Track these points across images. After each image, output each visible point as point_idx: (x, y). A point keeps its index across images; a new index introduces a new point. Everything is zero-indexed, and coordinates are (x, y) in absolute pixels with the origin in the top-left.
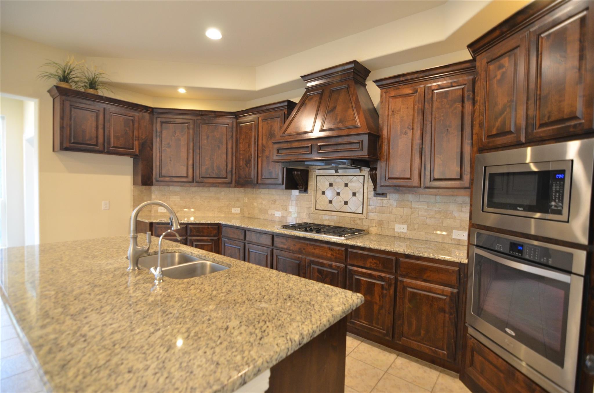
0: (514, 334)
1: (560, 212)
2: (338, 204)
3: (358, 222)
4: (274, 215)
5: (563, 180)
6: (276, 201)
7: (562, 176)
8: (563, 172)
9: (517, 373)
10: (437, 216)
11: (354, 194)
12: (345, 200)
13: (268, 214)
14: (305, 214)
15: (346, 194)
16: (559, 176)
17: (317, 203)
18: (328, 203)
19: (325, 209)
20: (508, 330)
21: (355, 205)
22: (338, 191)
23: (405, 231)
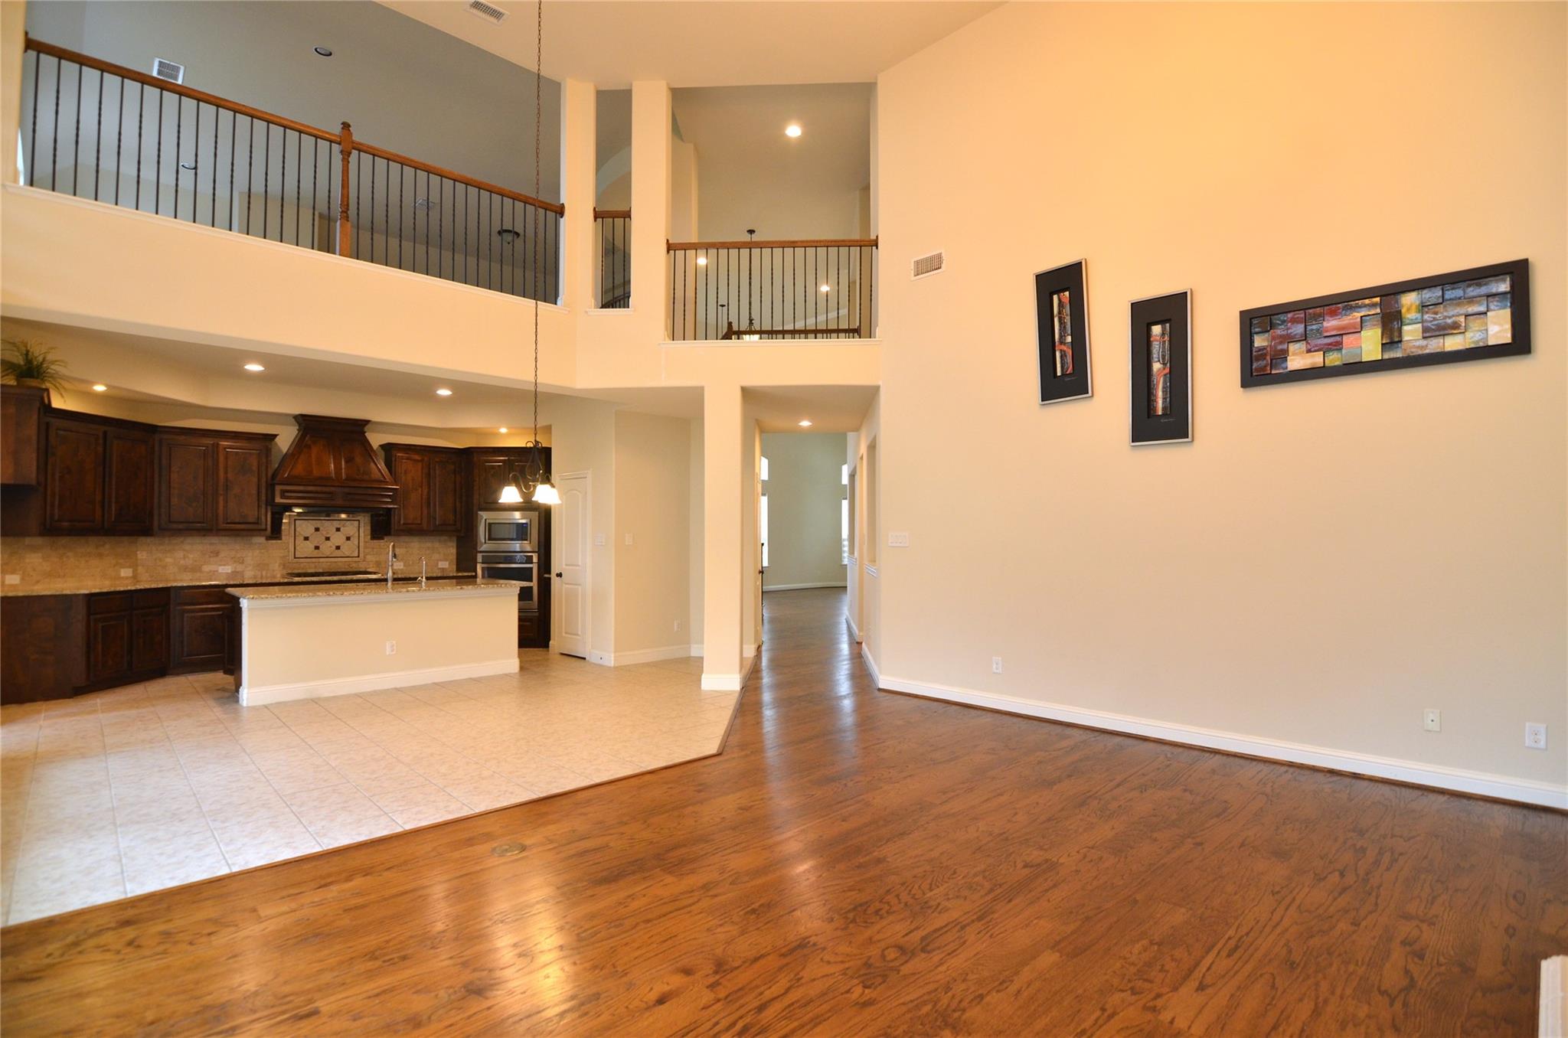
2: (327, 548)
3: (354, 565)
4: (217, 571)
6: (218, 553)
8: (527, 523)
10: (428, 552)
11: (348, 539)
12: (337, 545)
13: (201, 571)
14: (277, 565)
15: (338, 539)
17: (295, 550)
18: (314, 549)
21: (348, 549)
22: (327, 536)
23: (402, 567)
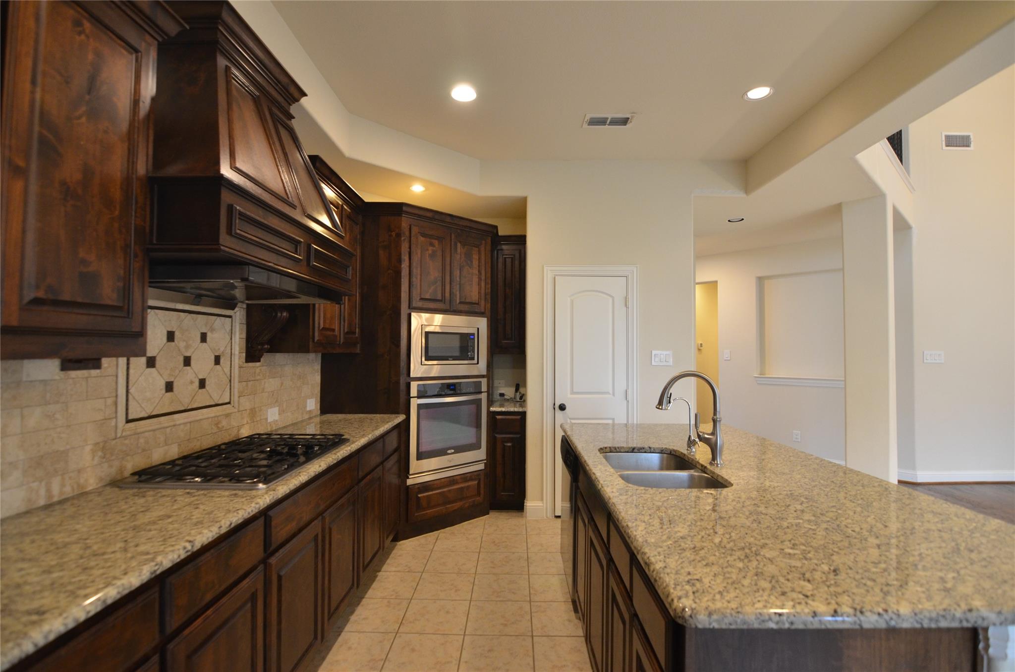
0: (453, 451)
1: (473, 359)
2: (185, 389)
3: (224, 423)
5: (474, 338)
7: (473, 337)
8: (473, 335)
9: (455, 478)
11: (217, 360)
12: (201, 377)
15: (202, 360)
16: (472, 337)
17: (130, 397)
18: (164, 391)
19: (154, 413)
20: (449, 452)
21: (217, 385)
22: (188, 354)
